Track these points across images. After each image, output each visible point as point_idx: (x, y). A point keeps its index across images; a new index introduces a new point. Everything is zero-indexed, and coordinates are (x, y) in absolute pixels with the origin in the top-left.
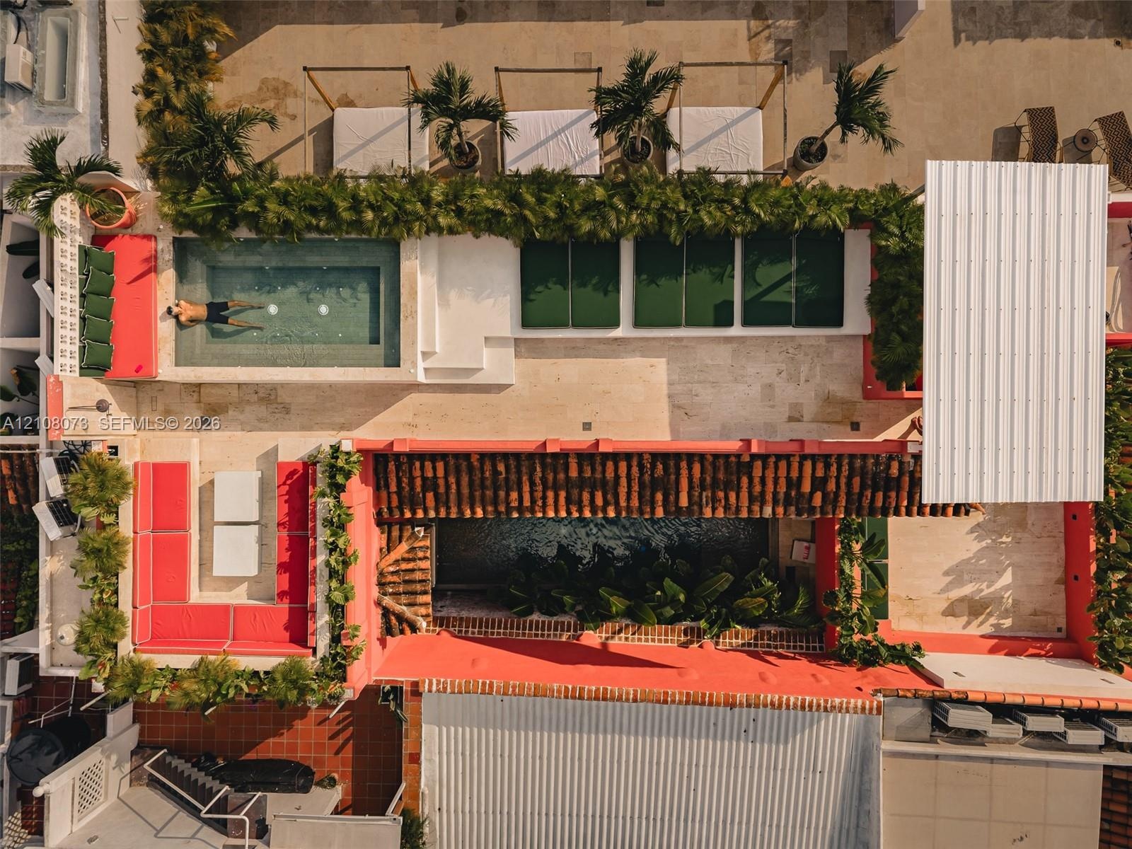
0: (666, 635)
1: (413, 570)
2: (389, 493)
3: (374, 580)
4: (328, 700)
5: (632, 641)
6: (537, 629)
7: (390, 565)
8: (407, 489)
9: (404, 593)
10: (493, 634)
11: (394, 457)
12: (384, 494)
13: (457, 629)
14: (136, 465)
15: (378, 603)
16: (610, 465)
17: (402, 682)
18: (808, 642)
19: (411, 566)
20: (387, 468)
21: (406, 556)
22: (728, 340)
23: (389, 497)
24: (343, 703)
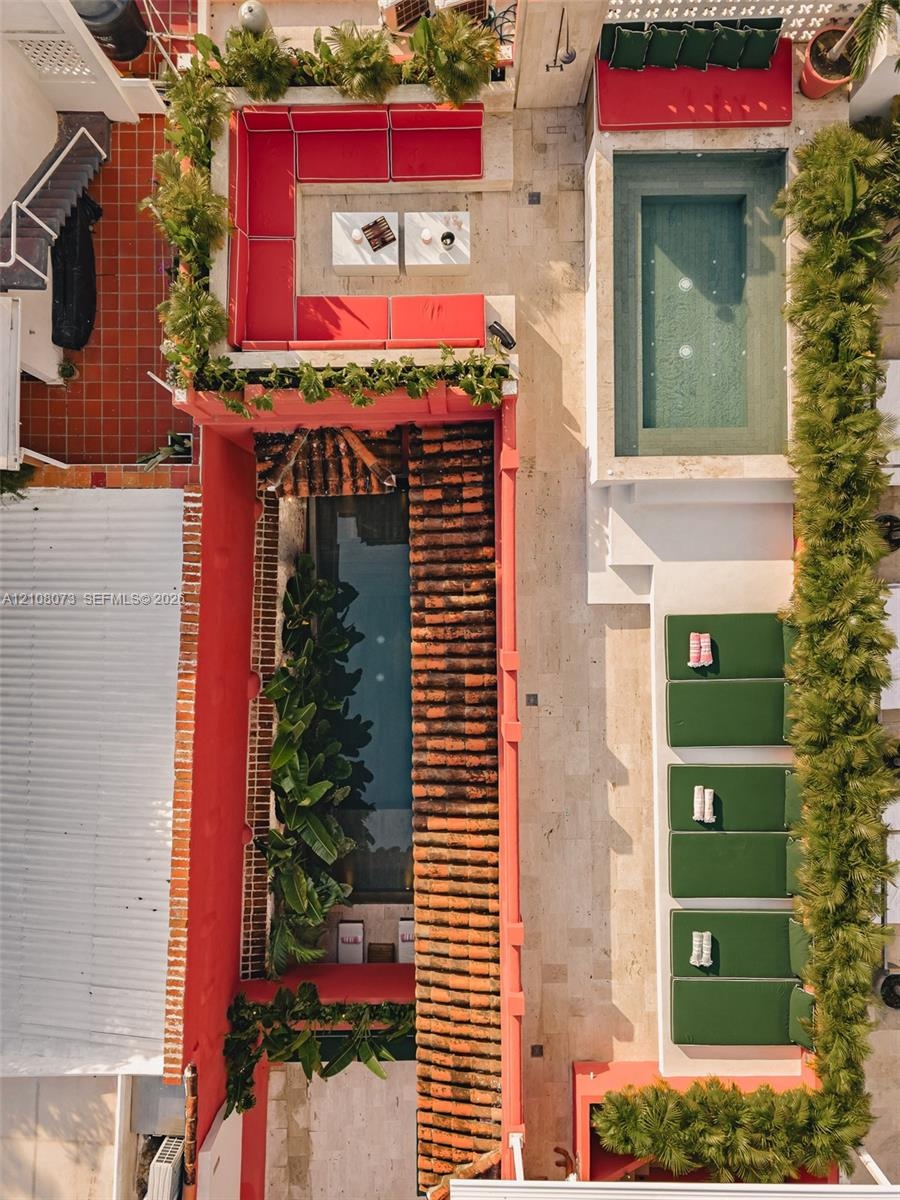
0: (259, 783)
1: (340, 472)
2: (440, 441)
3: (328, 424)
4: (171, 368)
5: (251, 741)
6: (264, 622)
7: (347, 443)
8: (447, 465)
9: (312, 462)
10: (258, 567)
11: (488, 447)
12: (440, 435)
13: (264, 522)
14: (480, 106)
15: (299, 430)
16: (482, 727)
17: (197, 462)
18: (253, 959)
19: (346, 470)
20: (475, 439)
21: (359, 464)
22: (649, 885)
23: (435, 442)
24: (169, 389)
